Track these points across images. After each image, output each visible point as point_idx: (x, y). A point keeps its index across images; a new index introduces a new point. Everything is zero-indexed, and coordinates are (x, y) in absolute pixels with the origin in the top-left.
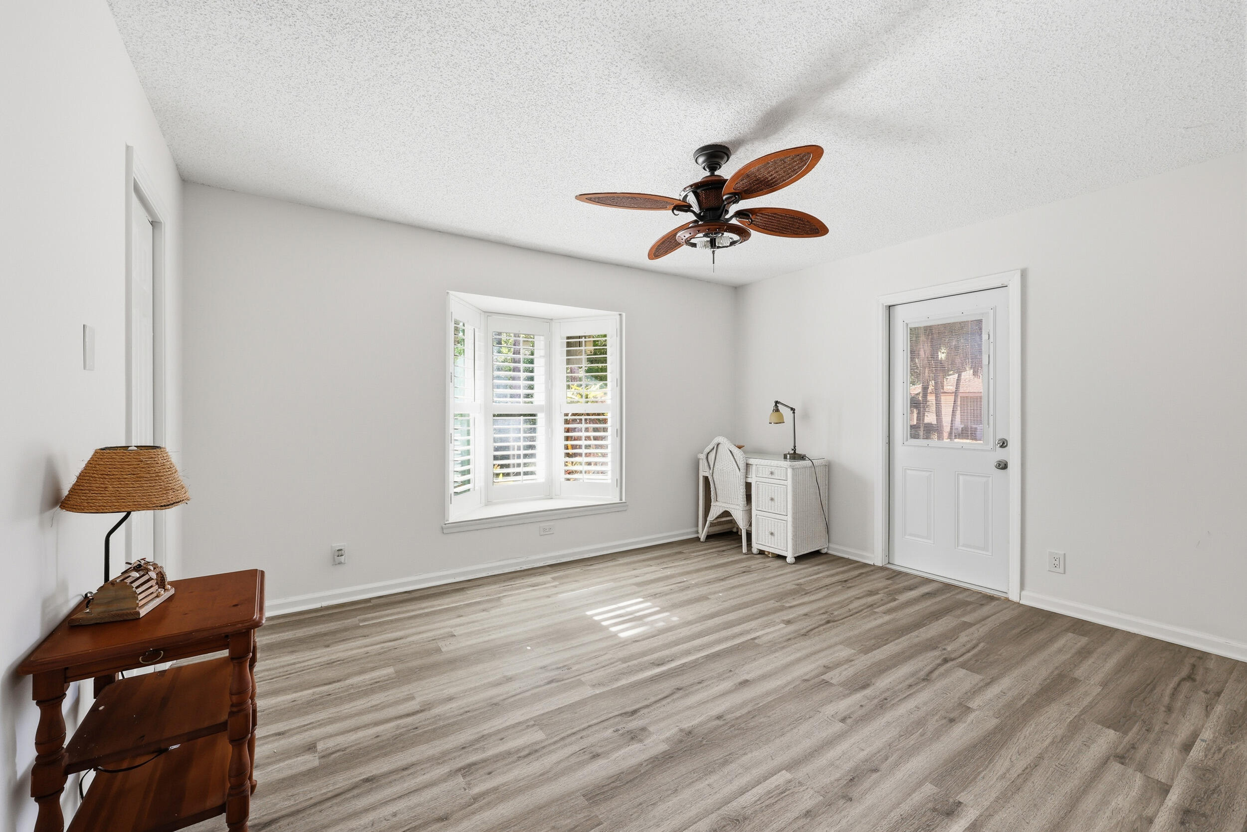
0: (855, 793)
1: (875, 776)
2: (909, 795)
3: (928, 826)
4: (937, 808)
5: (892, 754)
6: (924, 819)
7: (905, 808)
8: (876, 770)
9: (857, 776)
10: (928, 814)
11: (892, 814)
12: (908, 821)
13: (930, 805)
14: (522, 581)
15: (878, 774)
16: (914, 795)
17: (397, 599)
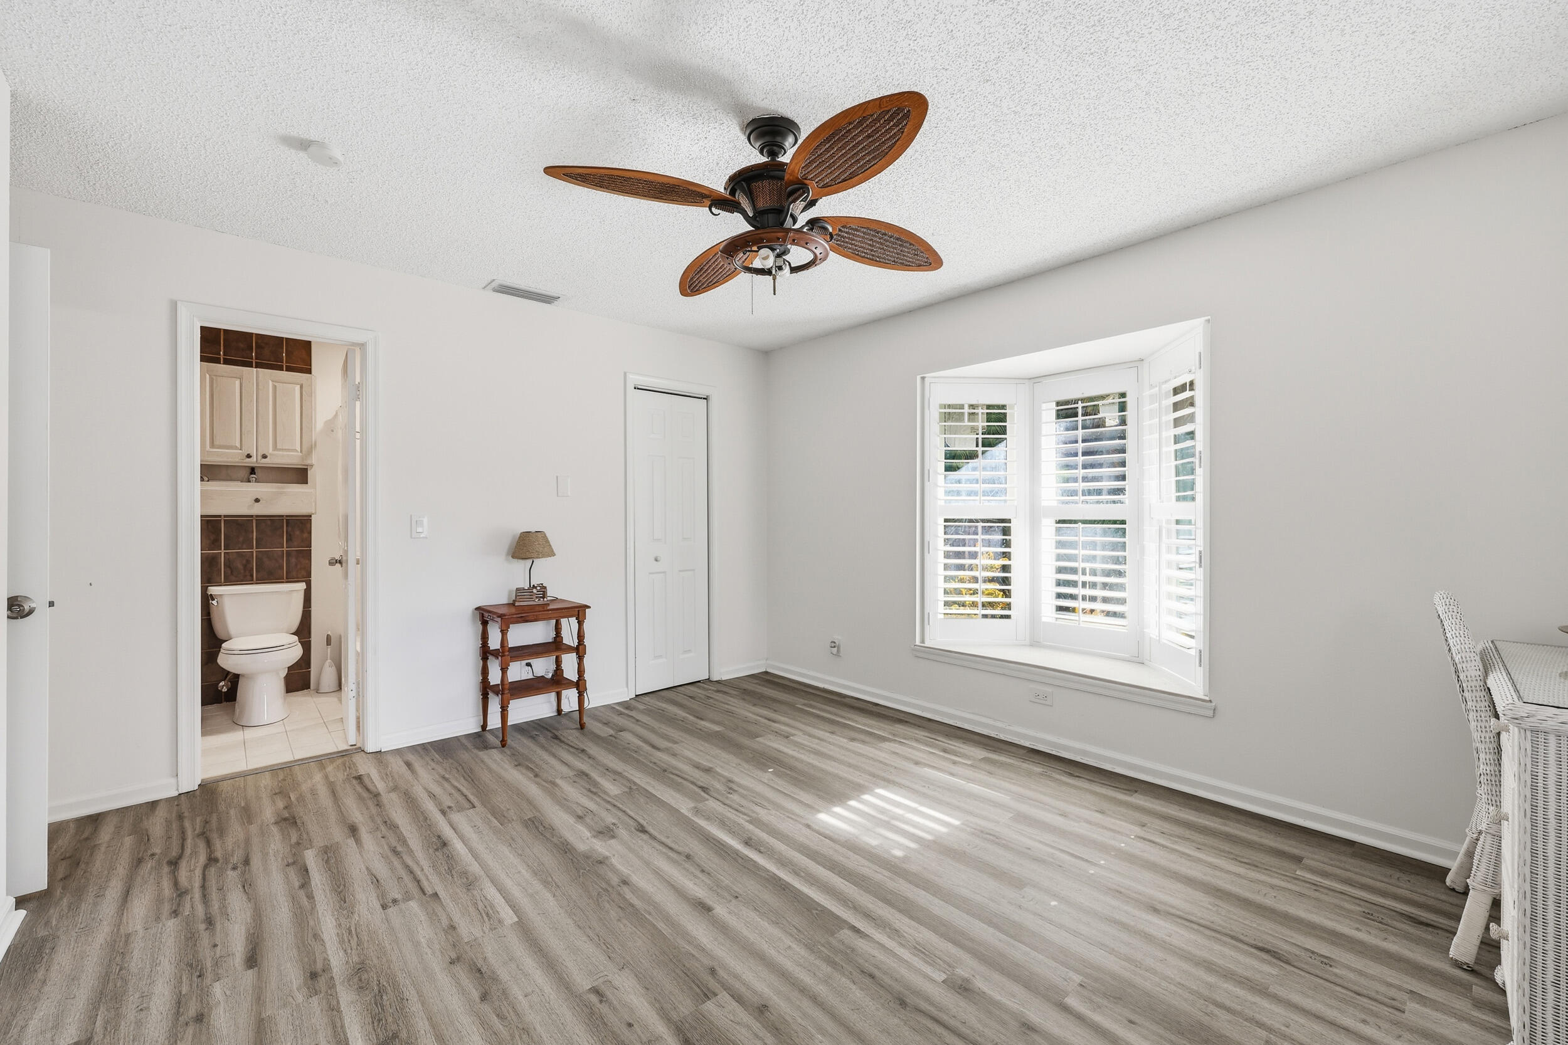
0: (460, 971)
1: (475, 995)
2: (430, 1019)
3: (379, 1020)
4: (397, 1040)
5: (507, 1026)
6: (390, 1019)
7: (414, 1006)
8: (484, 997)
9: (483, 977)
10: (394, 1027)
11: (413, 992)
12: (397, 1004)
13: (404, 1035)
14: (961, 746)
15: (478, 1000)
16: (427, 1023)
17: (857, 705)
